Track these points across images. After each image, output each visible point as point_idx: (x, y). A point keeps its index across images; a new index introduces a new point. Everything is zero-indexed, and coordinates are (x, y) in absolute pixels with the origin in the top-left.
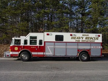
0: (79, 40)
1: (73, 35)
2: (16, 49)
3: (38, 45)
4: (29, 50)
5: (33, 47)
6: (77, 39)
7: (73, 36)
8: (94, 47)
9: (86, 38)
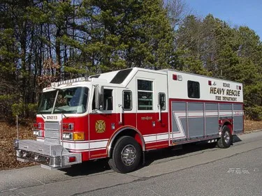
0: (219, 95)
1: (212, 83)
2: (100, 126)
3: (156, 109)
4: (136, 129)
5: (147, 118)
6: (217, 95)
7: (212, 86)
8: (234, 113)
9: (227, 93)
